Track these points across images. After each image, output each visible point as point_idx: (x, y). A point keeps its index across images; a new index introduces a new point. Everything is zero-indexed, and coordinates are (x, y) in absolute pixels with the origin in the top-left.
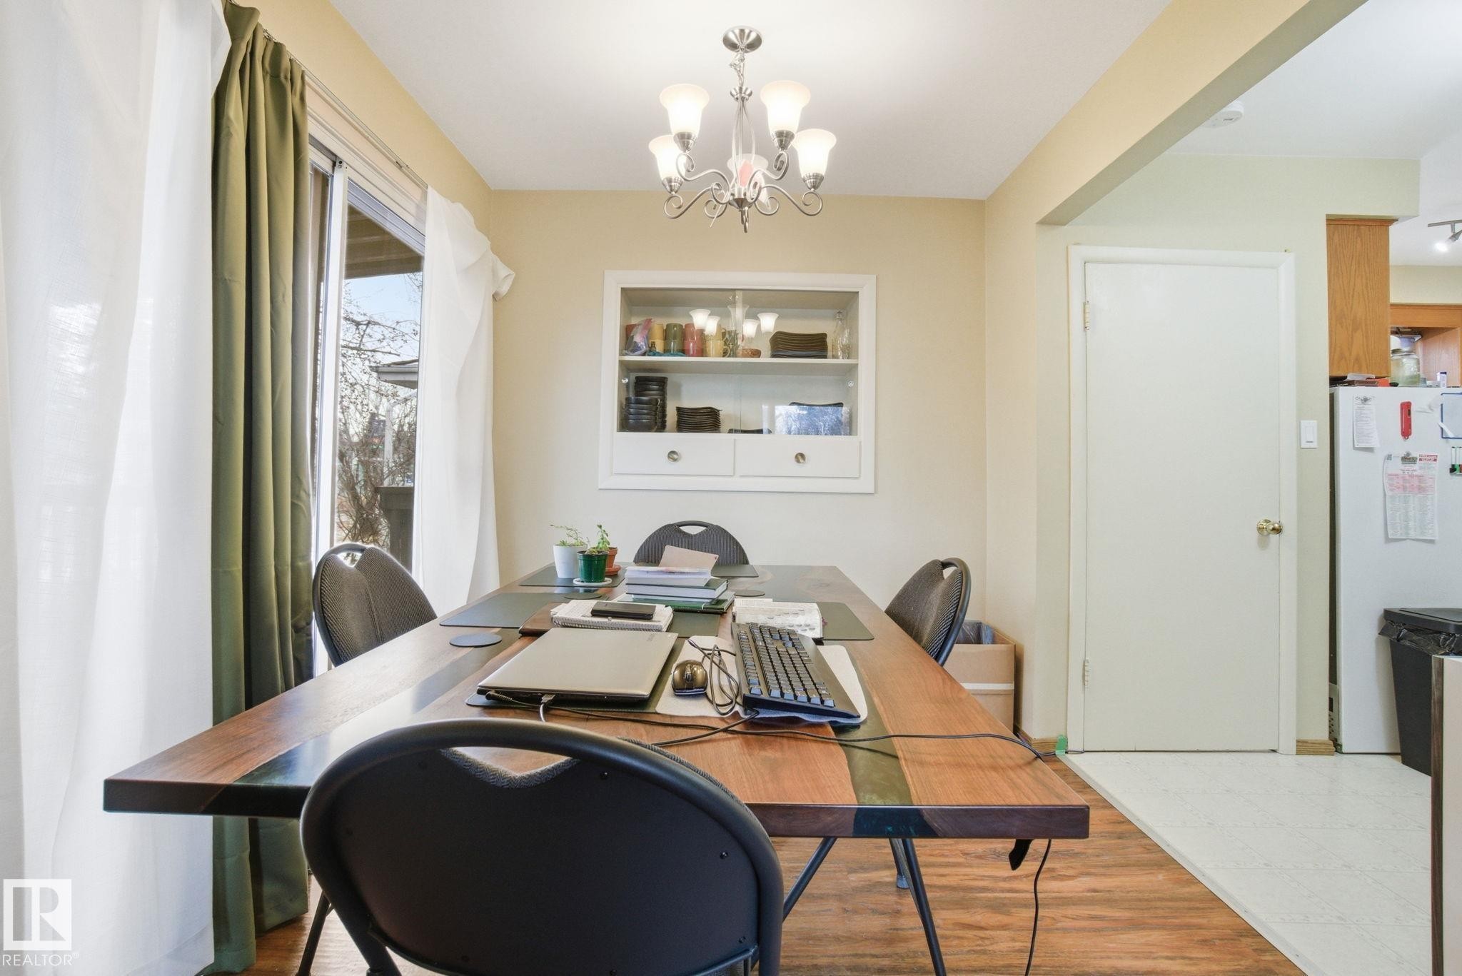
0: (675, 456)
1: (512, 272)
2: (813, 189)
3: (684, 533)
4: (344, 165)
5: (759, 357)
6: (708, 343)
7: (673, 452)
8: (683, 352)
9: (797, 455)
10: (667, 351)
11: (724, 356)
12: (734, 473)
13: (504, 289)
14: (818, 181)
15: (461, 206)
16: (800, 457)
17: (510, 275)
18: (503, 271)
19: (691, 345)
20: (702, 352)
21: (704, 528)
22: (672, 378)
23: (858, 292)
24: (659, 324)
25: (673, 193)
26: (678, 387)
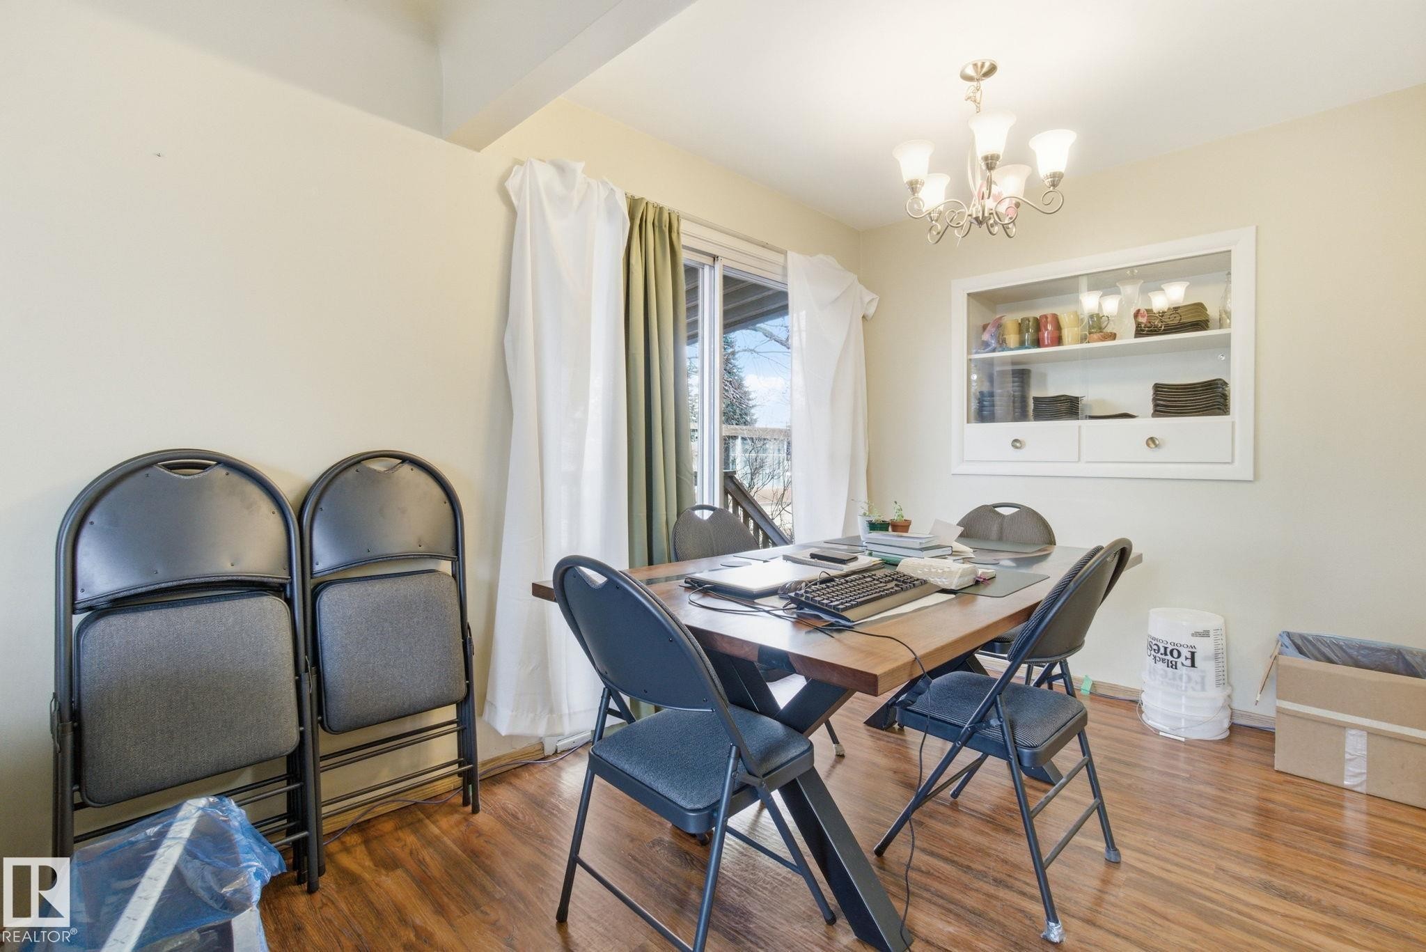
0: (1018, 445)
1: (875, 296)
2: (1052, 188)
3: (998, 514)
4: (720, 258)
5: (1114, 339)
6: (1063, 331)
7: (1016, 441)
8: (1038, 343)
9: (1147, 440)
10: (1022, 345)
11: (1082, 342)
12: (1079, 458)
13: (871, 311)
14: (1056, 179)
15: (821, 256)
16: (1150, 442)
17: (873, 299)
18: (868, 296)
19: (1046, 335)
20: (1058, 341)
21: (1018, 509)
22: (1034, 368)
23: (1230, 251)
24: (1011, 319)
25: (934, 222)
26: (1043, 376)
